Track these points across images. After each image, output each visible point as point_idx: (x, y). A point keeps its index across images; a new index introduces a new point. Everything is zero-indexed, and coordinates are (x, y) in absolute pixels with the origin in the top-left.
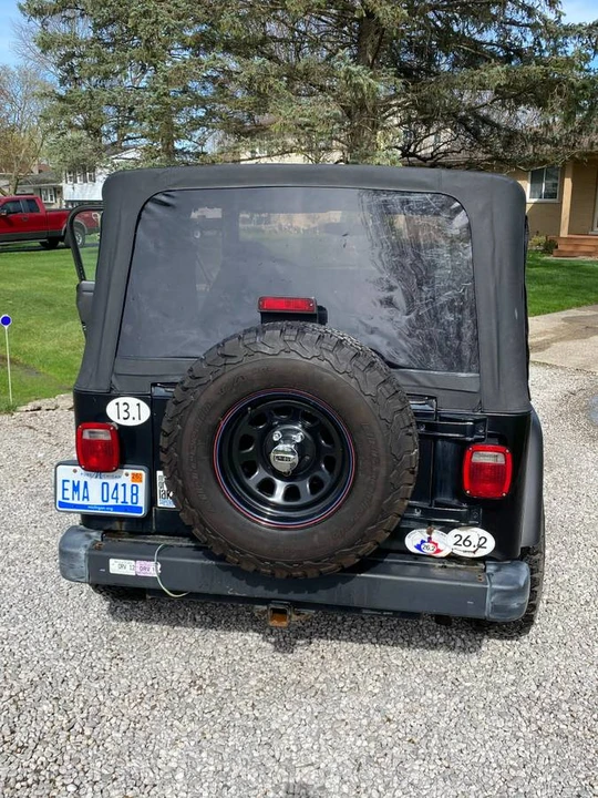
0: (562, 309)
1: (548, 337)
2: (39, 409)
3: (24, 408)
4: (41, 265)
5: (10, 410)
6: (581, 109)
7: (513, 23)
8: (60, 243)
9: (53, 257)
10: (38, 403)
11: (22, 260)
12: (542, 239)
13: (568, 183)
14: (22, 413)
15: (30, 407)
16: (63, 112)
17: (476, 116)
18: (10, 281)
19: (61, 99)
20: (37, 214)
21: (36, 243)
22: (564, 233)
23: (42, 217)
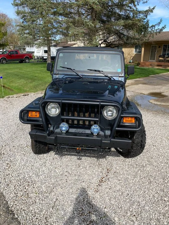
0: (135, 78)
1: (129, 84)
2: (9, 97)
3: (6, 97)
4: (17, 66)
5: (3, 97)
6: (143, 31)
7: (128, 10)
8: (24, 62)
9: (21, 65)
10: (9, 96)
11: (13, 66)
12: (137, 62)
13: (143, 49)
14: (5, 98)
15: (7, 97)
16: (22, 30)
17: (120, 32)
18: (10, 70)
19: (22, 26)
20: (17, 55)
21: (18, 62)
22: (142, 61)
23: (19, 55)
